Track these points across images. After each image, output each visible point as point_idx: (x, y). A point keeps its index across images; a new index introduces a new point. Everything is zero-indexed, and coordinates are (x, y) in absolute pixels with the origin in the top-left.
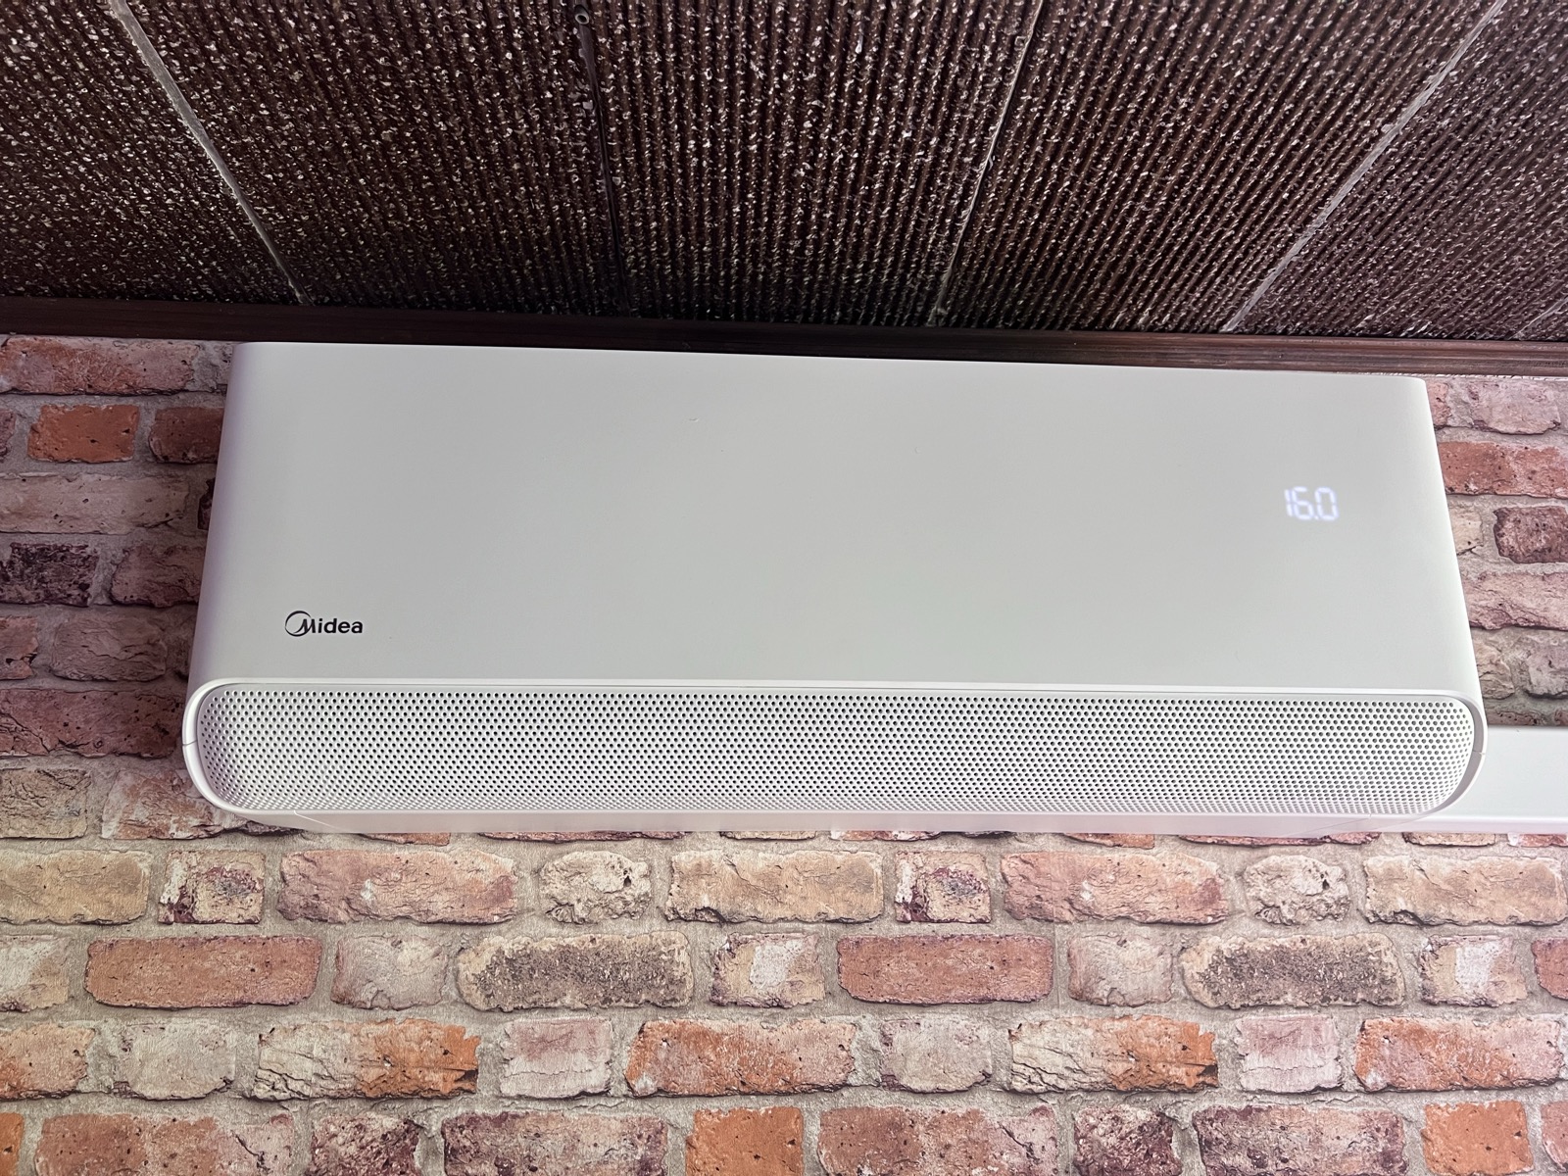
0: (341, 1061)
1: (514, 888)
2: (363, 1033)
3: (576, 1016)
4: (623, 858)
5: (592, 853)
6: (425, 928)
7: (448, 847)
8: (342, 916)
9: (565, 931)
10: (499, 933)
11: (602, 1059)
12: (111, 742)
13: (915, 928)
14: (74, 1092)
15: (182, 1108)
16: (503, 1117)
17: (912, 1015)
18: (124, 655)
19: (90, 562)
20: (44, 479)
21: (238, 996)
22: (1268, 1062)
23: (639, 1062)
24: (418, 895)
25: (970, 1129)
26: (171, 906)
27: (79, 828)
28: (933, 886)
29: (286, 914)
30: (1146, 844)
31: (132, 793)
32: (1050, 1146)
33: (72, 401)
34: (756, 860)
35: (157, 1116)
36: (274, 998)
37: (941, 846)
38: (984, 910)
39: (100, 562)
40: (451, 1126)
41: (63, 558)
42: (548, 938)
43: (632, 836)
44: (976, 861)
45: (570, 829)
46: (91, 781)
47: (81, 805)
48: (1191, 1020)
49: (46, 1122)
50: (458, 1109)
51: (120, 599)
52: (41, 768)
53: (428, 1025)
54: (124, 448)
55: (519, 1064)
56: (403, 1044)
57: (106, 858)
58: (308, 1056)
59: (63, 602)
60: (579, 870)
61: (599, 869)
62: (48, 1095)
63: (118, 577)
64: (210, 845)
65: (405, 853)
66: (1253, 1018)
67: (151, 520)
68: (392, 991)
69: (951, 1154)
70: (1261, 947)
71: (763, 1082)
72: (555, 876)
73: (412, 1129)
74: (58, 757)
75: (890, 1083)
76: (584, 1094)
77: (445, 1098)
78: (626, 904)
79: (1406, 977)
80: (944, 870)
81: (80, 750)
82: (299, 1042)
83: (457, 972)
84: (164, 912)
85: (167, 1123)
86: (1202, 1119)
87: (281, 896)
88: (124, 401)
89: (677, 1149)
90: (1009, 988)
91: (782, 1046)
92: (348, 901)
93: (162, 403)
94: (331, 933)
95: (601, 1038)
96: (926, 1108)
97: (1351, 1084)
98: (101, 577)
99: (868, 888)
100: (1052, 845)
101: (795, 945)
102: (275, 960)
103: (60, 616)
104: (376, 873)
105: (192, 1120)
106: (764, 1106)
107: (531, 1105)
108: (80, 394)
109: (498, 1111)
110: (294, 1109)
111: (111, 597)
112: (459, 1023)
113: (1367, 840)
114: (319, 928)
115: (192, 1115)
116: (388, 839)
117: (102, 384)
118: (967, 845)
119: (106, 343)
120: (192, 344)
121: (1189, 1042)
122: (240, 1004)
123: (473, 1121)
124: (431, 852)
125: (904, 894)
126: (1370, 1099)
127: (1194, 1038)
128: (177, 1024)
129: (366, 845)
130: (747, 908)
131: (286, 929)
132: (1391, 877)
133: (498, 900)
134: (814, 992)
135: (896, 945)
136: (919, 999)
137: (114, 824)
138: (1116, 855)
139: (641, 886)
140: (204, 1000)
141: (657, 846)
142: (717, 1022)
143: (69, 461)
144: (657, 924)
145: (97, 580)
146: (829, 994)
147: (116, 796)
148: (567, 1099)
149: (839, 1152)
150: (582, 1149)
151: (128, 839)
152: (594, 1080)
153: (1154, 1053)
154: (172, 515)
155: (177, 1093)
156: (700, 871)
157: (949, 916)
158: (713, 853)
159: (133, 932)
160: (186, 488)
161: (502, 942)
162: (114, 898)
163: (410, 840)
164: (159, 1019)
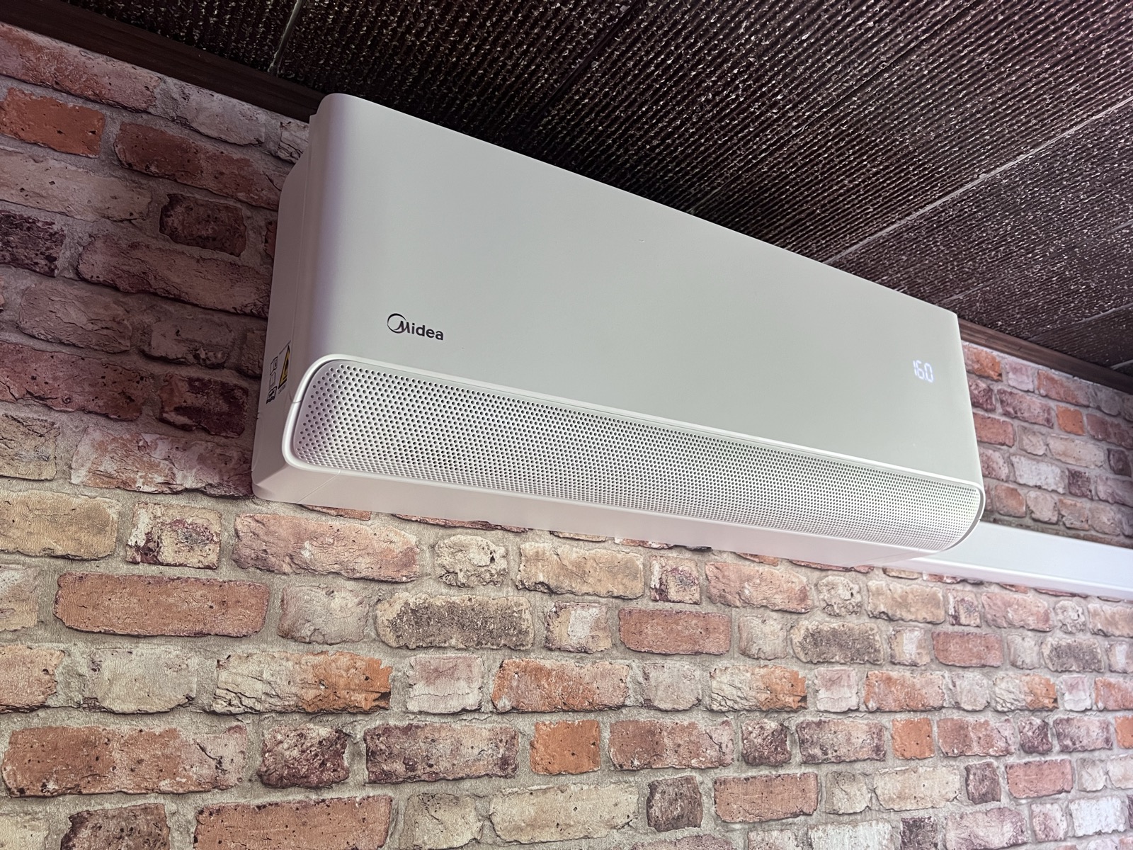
0: (286, 683)
1: (417, 557)
2: (303, 662)
3: (459, 654)
4: (490, 543)
5: (469, 537)
6: (352, 583)
7: (370, 522)
8: (286, 568)
9: (452, 592)
10: (407, 590)
11: (476, 685)
12: (79, 399)
13: (661, 605)
14: (43, 706)
15: (148, 720)
16: (409, 727)
17: (659, 661)
18: (90, 326)
19: (57, 238)
20: (11, 153)
21: (199, 628)
22: (828, 694)
23: (500, 688)
24: (346, 557)
25: (690, 734)
26: (137, 548)
27: (48, 472)
28: (670, 578)
29: (239, 563)
30: (774, 563)
31: (101, 447)
32: (730, 744)
33: (39, 91)
34: (572, 553)
35: (125, 728)
36: (230, 631)
37: (674, 554)
38: (697, 596)
39: (67, 241)
40: (371, 735)
41: (29, 229)
42: (441, 596)
43: (495, 528)
44: (692, 565)
45: (454, 517)
46: (60, 432)
47: (50, 451)
48: (796, 669)
49: (14, 734)
50: (376, 722)
51: (88, 277)
52: (9, 413)
53: (353, 657)
54: (90, 147)
55: (420, 688)
56: (334, 671)
57: (76, 502)
58: (259, 678)
59: (31, 268)
60: (461, 548)
61: (474, 549)
62: (16, 710)
63: (85, 257)
64: (173, 500)
65: (337, 523)
66: (822, 669)
67: (117, 215)
68: (326, 630)
69: (681, 750)
70: (825, 628)
71: (576, 703)
72: (445, 551)
73: (342, 737)
74: (27, 405)
75: (648, 705)
76: (464, 711)
77: (366, 713)
78: (492, 575)
79: (884, 648)
80: (676, 569)
81: (48, 402)
82: (252, 667)
83: (375, 618)
84: (131, 553)
85: (135, 734)
86: (801, 727)
87: (235, 550)
88: (90, 105)
89: (524, 749)
90: (710, 646)
91: (587, 679)
92: (291, 557)
93: (127, 117)
94: (277, 582)
95: (476, 670)
96: (668, 721)
97: (863, 708)
98: (68, 254)
99: (635, 578)
100: (730, 559)
101: (594, 611)
102: (231, 600)
103: (28, 281)
104: (313, 537)
105: (157, 731)
106: (578, 719)
107: (429, 719)
108: (47, 87)
109: (406, 723)
110: (247, 721)
111: (78, 273)
112: (377, 656)
113: (868, 571)
114: (267, 577)
115: (158, 726)
116: (323, 511)
117: (68, 83)
118: (688, 555)
119: (74, 50)
120: (155, 75)
121: (795, 681)
122: (200, 635)
123: (387, 730)
124: (357, 524)
125: (655, 583)
126: (870, 716)
127: (796, 679)
128: (144, 649)
129: (306, 514)
130: (566, 584)
131: (241, 575)
132: (879, 593)
133: (405, 566)
134: (605, 644)
135: (652, 614)
136: (663, 651)
137: (83, 472)
138: (761, 568)
139: (501, 564)
140: (168, 630)
141: (511, 536)
142: (549, 662)
143: (35, 144)
144: (511, 590)
145: (64, 256)
146: (614, 645)
147: (85, 448)
148: (454, 714)
149: (621, 751)
150: (464, 751)
151: (96, 486)
152: (471, 701)
153: (779, 688)
154: (136, 215)
155: (144, 708)
156: (538, 557)
157: (679, 598)
158: (544, 545)
159: (103, 568)
160: (149, 195)
161: (407, 596)
162: (84, 537)
163: (340, 514)
164: (127, 644)
